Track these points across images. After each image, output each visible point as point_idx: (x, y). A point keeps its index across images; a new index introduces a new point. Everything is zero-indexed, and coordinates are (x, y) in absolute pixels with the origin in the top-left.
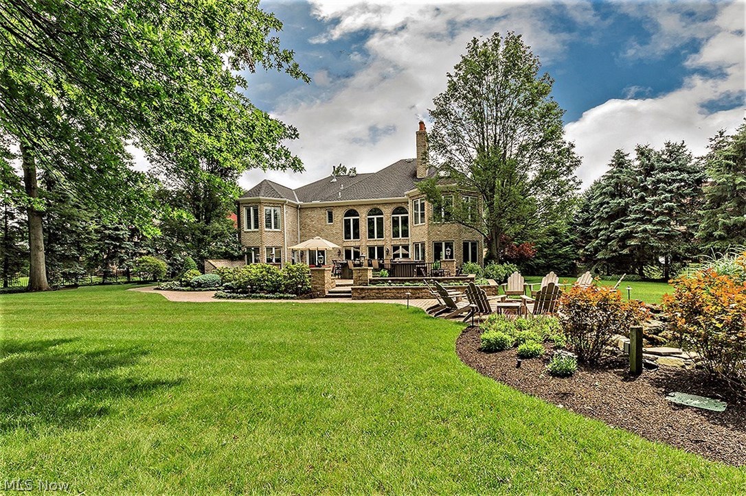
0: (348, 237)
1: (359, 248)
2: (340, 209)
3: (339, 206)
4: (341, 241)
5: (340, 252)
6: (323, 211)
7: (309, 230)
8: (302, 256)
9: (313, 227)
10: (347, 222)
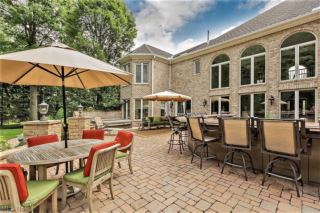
0: (215, 85)
1: (228, 98)
2: (207, 57)
3: (206, 54)
4: (207, 91)
5: (206, 102)
6: (190, 63)
7: (178, 82)
8: (171, 107)
9: (182, 79)
10: (215, 70)
